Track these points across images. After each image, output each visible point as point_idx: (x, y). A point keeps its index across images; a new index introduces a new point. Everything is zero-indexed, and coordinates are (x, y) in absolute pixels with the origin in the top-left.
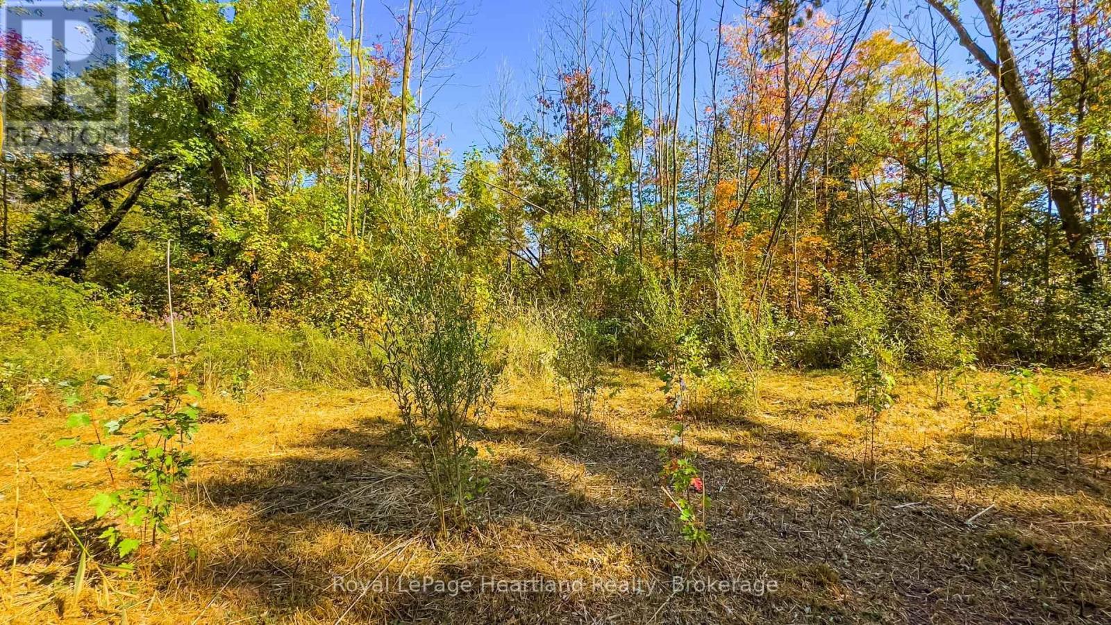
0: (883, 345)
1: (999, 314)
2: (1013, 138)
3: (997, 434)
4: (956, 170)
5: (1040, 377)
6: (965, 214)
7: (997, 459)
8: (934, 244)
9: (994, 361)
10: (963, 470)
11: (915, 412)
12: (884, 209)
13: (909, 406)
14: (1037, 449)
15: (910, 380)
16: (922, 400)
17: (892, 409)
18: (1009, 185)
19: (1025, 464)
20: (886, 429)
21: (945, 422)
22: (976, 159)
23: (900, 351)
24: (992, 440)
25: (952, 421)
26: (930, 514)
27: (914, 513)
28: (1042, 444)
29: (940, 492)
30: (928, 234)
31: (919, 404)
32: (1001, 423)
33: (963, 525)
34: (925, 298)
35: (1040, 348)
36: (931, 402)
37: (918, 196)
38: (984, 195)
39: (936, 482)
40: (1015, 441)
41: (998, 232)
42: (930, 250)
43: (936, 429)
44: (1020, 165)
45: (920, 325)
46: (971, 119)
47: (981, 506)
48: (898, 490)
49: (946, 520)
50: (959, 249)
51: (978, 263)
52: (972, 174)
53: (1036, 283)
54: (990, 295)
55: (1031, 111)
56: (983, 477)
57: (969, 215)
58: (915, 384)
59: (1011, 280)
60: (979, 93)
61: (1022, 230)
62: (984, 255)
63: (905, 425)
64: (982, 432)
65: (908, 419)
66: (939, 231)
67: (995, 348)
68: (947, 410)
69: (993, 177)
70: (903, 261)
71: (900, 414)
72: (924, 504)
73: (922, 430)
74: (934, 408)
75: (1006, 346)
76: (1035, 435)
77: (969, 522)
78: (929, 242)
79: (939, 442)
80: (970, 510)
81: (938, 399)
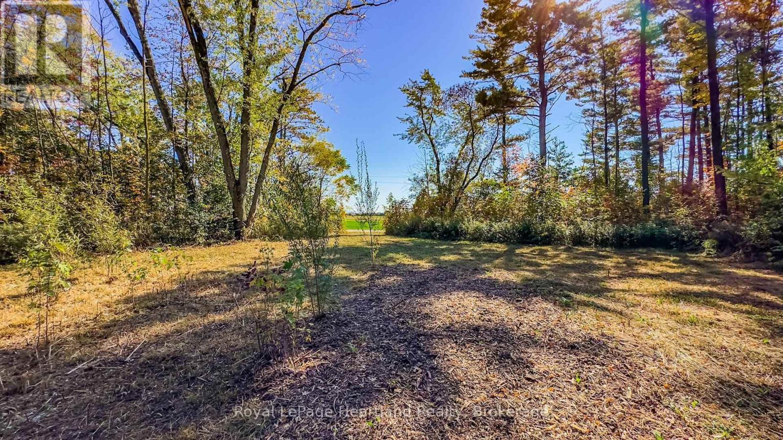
0: (59, 239)
1: (150, 215)
2: (154, 109)
3: (148, 291)
4: (121, 118)
5: (170, 252)
6: (126, 149)
7: (148, 308)
8: (106, 164)
9: (148, 245)
10: (126, 322)
11: (91, 289)
12: (65, 131)
13: (86, 285)
14: (169, 295)
15: (87, 265)
16: (98, 278)
17: (71, 290)
18: (153, 137)
19: (163, 306)
20: (65, 308)
21: (114, 291)
22: (133, 114)
23: (75, 243)
24: (145, 296)
25: (119, 290)
26: (100, 365)
27: (86, 370)
28: (171, 292)
29: (108, 345)
30: (102, 157)
31: (95, 282)
32: (151, 284)
33: (125, 363)
34: (97, 202)
35: (171, 235)
36: (104, 279)
37: (93, 127)
38: (139, 138)
39: (106, 338)
40: (158, 293)
41: (147, 163)
42: (104, 169)
43: (107, 298)
44: (158, 126)
45: (93, 222)
46: (129, 86)
47: (136, 344)
48: (73, 356)
49: (112, 365)
50: (124, 171)
51: (137, 181)
52: (131, 122)
53: (169, 198)
54: (144, 203)
55: (163, 96)
56: (139, 323)
57: (129, 149)
58: (91, 267)
59: (156, 194)
60: (134, 72)
61: (161, 166)
62: (140, 177)
63: (82, 301)
64: (140, 292)
65: (85, 295)
66: (110, 156)
67: (148, 237)
68: (116, 282)
69: (143, 129)
70: (82, 174)
71: (79, 293)
72: (95, 359)
73: (96, 301)
74: (107, 283)
75: (154, 235)
76: (168, 287)
77: (128, 359)
78: (103, 163)
79: (109, 307)
80: (128, 349)
81: (110, 275)
